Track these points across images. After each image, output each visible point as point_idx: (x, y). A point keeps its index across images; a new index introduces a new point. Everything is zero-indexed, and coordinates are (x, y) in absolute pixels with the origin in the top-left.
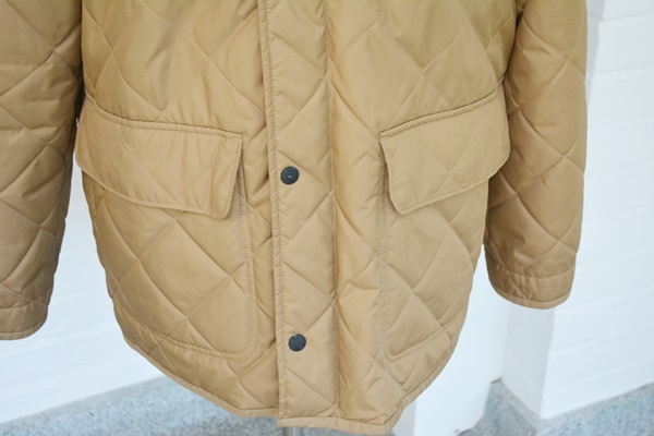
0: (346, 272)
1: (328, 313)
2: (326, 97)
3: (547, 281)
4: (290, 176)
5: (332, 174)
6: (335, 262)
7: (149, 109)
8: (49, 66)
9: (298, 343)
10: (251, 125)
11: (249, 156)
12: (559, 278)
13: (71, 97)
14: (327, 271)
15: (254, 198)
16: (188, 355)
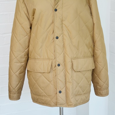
0: (67, 80)
1: (65, 87)
2: (64, 54)
3: (103, 91)
4: (59, 65)
5: (65, 65)
6: (66, 79)
7: (39, 57)
8: (24, 53)
9: (60, 92)
10: (53, 58)
11: (53, 63)
12: (105, 91)
13: (27, 59)
14: (65, 81)
15: (54, 69)
16: (43, 98)
